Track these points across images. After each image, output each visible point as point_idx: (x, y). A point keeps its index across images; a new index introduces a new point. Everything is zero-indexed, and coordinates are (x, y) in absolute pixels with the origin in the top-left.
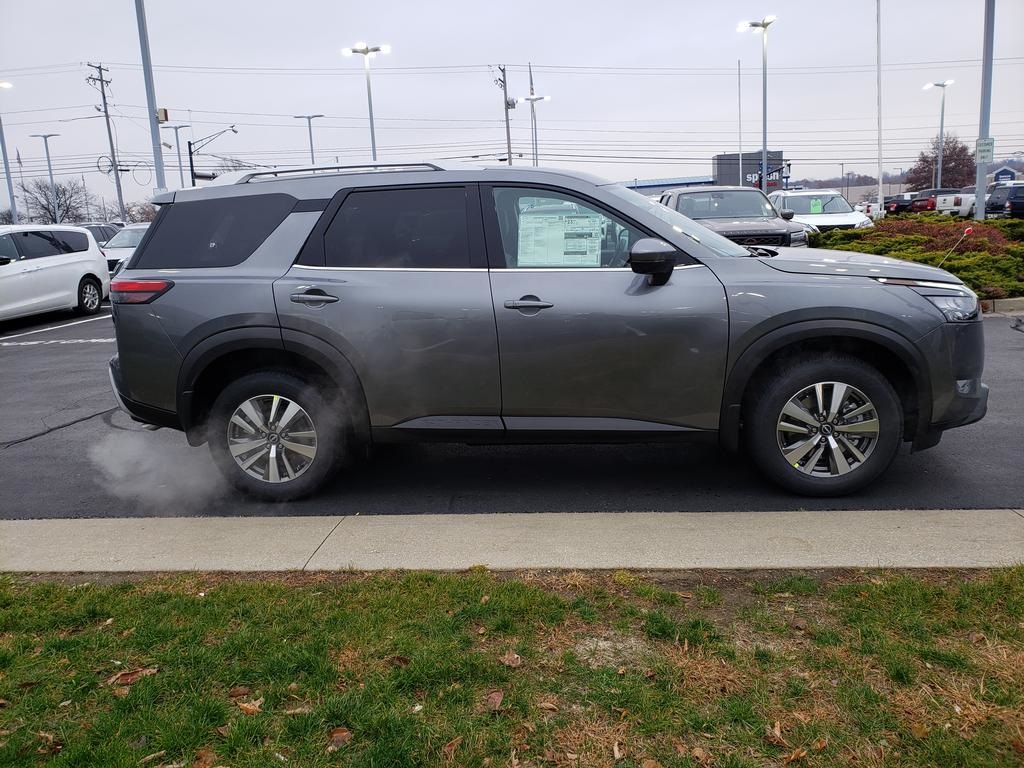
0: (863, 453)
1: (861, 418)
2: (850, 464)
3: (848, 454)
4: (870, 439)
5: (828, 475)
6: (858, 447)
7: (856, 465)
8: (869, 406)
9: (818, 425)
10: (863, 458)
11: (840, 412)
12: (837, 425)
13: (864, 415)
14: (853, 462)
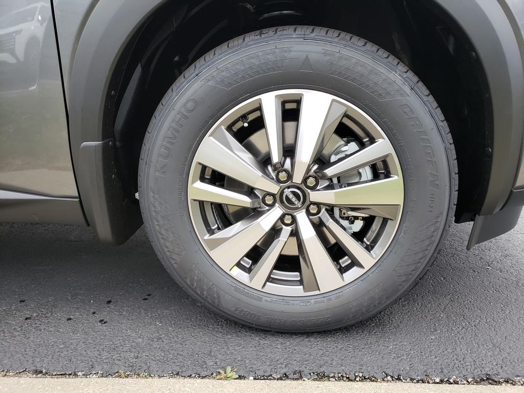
0: (369, 248)
1: (367, 173)
2: (342, 270)
3: (336, 252)
4: (385, 221)
5: (298, 290)
6: (358, 236)
7: (354, 273)
8: (382, 147)
9: (274, 188)
10: (367, 259)
11: (321, 161)
12: (313, 188)
13: (374, 167)
14: (348, 268)
